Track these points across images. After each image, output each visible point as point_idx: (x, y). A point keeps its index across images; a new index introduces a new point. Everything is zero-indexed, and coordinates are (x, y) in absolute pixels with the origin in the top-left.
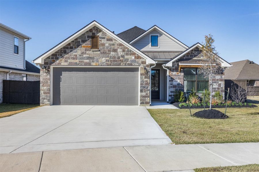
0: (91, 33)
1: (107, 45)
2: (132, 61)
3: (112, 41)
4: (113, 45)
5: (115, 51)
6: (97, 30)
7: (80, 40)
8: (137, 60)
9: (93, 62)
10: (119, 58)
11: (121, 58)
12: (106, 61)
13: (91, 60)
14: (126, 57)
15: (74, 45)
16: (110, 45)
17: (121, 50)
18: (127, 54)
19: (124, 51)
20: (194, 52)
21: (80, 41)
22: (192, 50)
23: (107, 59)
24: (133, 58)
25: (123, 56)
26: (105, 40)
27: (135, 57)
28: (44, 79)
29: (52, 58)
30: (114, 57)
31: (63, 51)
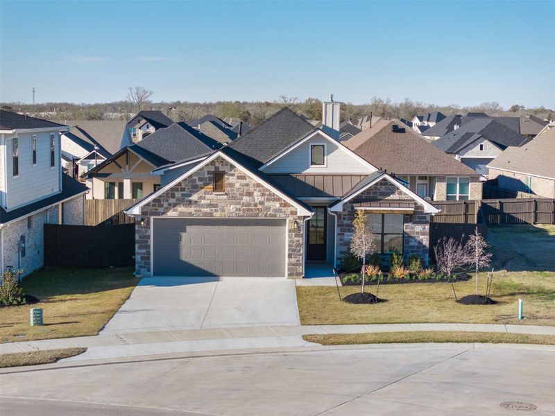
0: (213, 167)
1: (237, 185)
2: (276, 210)
3: (246, 179)
4: (247, 185)
5: (250, 194)
6: (222, 162)
7: (197, 178)
8: (283, 209)
9: (217, 211)
10: (256, 205)
11: (259, 207)
12: (237, 209)
13: (214, 209)
14: (267, 204)
15: (186, 185)
16: (242, 185)
17: (259, 194)
18: (268, 200)
19: (263, 195)
20: (379, 187)
21: (195, 180)
22: (377, 184)
23: (238, 207)
24: (278, 205)
25: (262, 203)
26: (235, 177)
27: (281, 205)
28: (140, 237)
29: (154, 205)
30: (249, 205)
31: (170, 195)
